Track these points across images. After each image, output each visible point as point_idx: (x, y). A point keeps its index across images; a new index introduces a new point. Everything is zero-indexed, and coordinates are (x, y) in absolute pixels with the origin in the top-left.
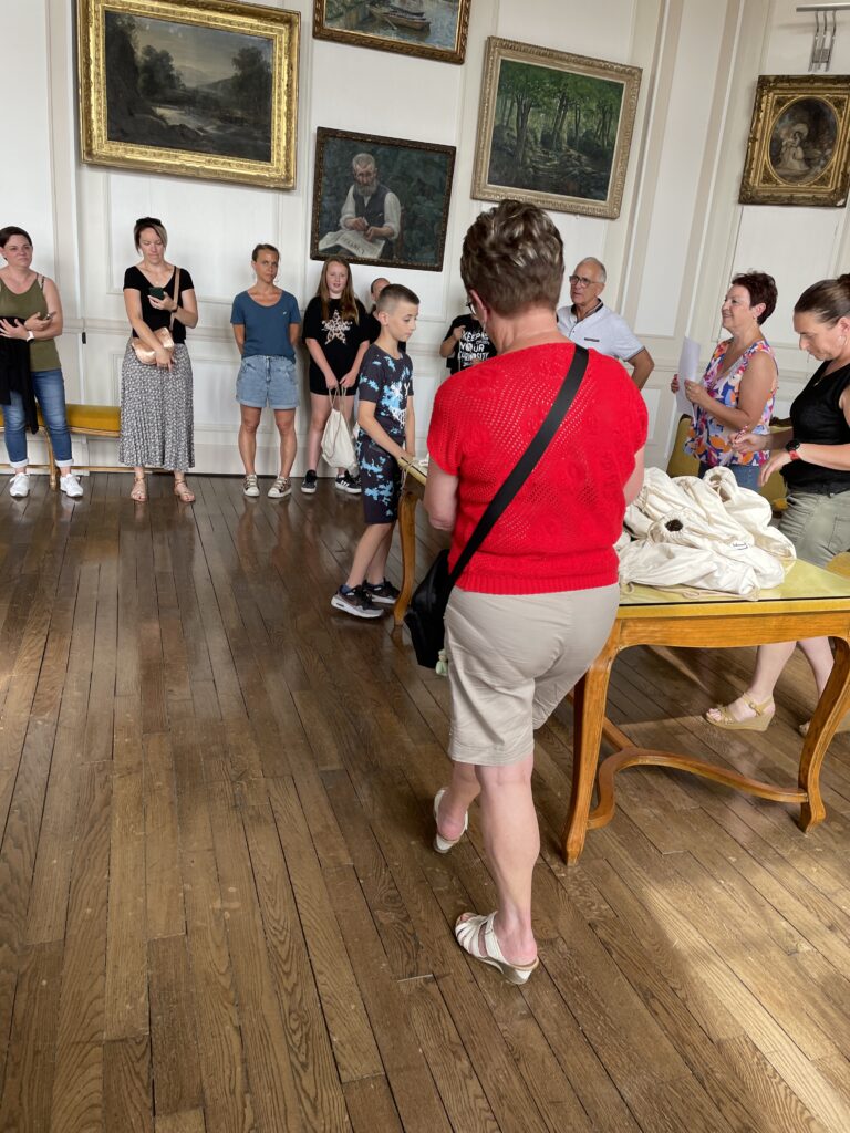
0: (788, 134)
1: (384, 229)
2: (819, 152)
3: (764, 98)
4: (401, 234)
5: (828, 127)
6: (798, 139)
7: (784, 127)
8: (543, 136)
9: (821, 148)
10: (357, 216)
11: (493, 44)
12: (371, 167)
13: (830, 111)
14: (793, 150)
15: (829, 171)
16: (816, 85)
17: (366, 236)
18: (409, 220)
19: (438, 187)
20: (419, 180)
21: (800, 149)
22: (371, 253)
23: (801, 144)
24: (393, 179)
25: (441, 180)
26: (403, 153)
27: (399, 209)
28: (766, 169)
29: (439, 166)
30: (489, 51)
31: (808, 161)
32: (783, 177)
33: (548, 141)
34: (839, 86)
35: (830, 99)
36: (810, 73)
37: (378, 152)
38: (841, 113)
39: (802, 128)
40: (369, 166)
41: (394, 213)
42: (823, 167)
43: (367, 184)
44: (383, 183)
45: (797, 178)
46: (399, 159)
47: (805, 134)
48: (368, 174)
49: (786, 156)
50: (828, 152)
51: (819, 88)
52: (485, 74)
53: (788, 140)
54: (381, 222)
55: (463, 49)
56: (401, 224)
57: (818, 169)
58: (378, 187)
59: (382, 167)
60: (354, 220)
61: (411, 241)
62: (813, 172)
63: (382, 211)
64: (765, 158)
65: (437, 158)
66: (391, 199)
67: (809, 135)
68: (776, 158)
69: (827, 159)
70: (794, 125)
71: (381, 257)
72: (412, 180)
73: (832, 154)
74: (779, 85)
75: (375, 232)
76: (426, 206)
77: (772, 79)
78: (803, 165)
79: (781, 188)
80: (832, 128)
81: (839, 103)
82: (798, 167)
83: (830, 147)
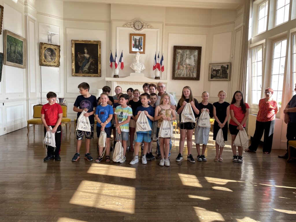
0: (47, 53)
2: (53, 58)
3: (42, 47)
8: (14, 51)
13: (54, 51)
15: (56, 61)
23: (50, 56)
31: (51, 59)
32: (47, 61)
34: (55, 46)
35: (54, 49)
36: (50, 44)
38: (56, 51)
39: (49, 53)
45: (50, 62)
50: (55, 58)
53: (47, 55)
67: (51, 54)
68: (46, 58)
77: (43, 43)
79: (48, 63)
80: (55, 53)
81: (56, 49)
82: (50, 60)
83: (55, 57)
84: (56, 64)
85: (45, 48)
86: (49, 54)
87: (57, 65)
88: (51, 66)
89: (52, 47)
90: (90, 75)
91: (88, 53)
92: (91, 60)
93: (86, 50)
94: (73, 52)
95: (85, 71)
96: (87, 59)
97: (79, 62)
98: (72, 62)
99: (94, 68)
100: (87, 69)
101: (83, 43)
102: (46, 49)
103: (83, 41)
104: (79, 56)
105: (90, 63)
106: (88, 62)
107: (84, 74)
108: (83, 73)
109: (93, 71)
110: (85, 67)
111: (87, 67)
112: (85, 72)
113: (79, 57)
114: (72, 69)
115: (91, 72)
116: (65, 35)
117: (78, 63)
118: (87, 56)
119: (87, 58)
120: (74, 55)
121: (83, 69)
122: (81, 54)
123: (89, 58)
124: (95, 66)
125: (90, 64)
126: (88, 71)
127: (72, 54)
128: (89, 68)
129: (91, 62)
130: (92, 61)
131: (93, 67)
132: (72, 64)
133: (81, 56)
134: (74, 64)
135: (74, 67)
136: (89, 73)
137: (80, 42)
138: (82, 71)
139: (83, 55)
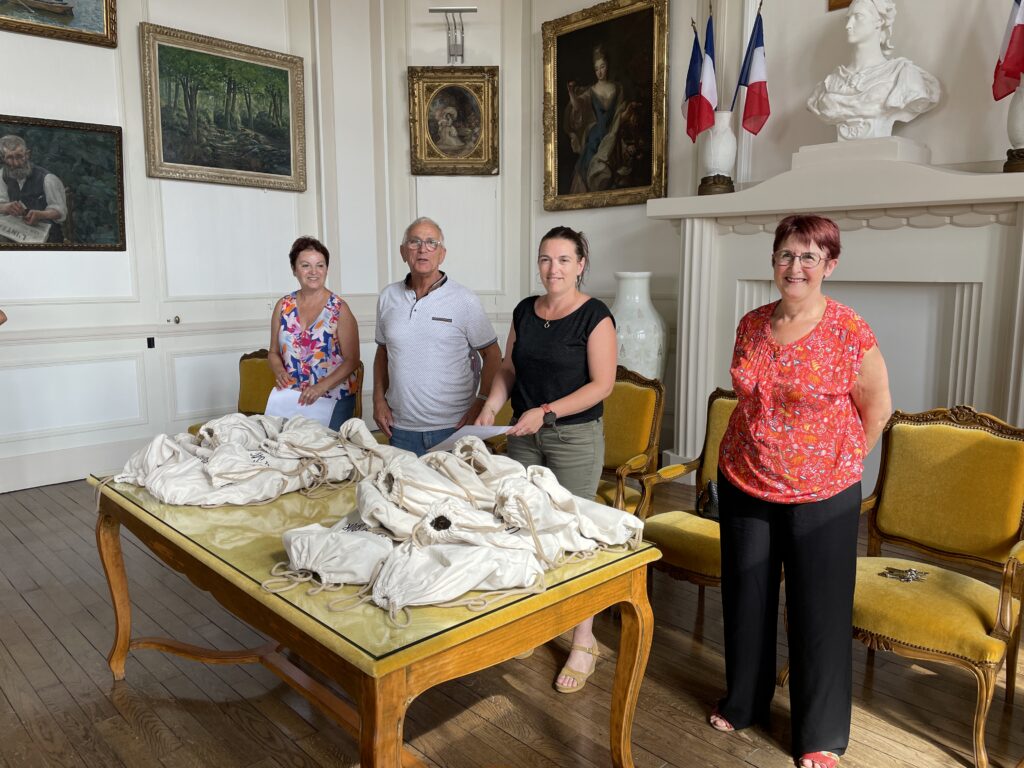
0: (441, 115)
1: (48, 212)
2: (469, 131)
3: (416, 86)
4: (69, 215)
5: (472, 109)
6: (451, 120)
7: (437, 110)
8: (215, 117)
9: (469, 127)
10: (11, 201)
11: (145, 30)
12: (22, 148)
14: (448, 129)
15: (481, 145)
16: (457, 74)
17: (26, 220)
18: (76, 200)
19: (106, 166)
20: (83, 160)
21: (453, 128)
22: (35, 238)
23: (453, 124)
24: (50, 160)
25: (109, 161)
26: (58, 134)
27: (63, 190)
28: (429, 145)
29: (104, 146)
30: (143, 37)
31: (461, 137)
33: (220, 121)
34: (475, 75)
35: (470, 86)
36: (450, 65)
37: (28, 133)
38: (480, 97)
39: (451, 110)
40: (19, 149)
41: (58, 194)
42: (475, 142)
43: (19, 167)
44: (39, 164)
45: (456, 152)
46: (55, 139)
47: (456, 116)
48: (19, 156)
49: (443, 134)
50: (477, 130)
51: (459, 78)
52: (143, 57)
53: (442, 121)
54: (43, 205)
55: (114, 33)
56: (68, 205)
57: (471, 144)
58: (34, 170)
59: (36, 148)
60: (9, 204)
61: (84, 222)
62: (467, 147)
63: (43, 193)
64: (426, 136)
65: (100, 138)
66: (50, 181)
67: (459, 114)
68: (436, 135)
69: (477, 136)
70: (445, 108)
71: (48, 241)
72: (74, 161)
73: (480, 131)
74: (426, 75)
75: (36, 215)
76: (97, 187)
77: (419, 70)
78: (459, 141)
79: (447, 161)
80: (476, 109)
81: (478, 90)
82: (455, 143)
83: (477, 125)
85: (429, 90)
86: (451, 115)
87: (489, 163)
91: (608, 78)
92: (621, 113)
93: (599, 63)
94: (551, 89)
95: (597, 175)
98: (546, 142)
100: (601, 167)
101: (589, 22)
102: (435, 97)
103: (587, 13)
104: (572, 100)
105: (615, 126)
106: (609, 124)
108: (588, 190)
109: (630, 170)
110: (595, 156)
112: (597, 184)
113: (571, 107)
114: (547, 175)
115: (621, 177)
117: (570, 140)
118: (603, 90)
119: (606, 105)
120: (553, 102)
121: (586, 169)
122: (582, 88)
123: (615, 100)
126: (608, 175)
127: (546, 95)
128: (614, 159)
130: (624, 114)
131: (631, 148)
132: (546, 150)
133: (580, 99)
134: (552, 147)
135: (552, 164)
137: (575, 22)
138: (584, 181)
139: (587, 93)
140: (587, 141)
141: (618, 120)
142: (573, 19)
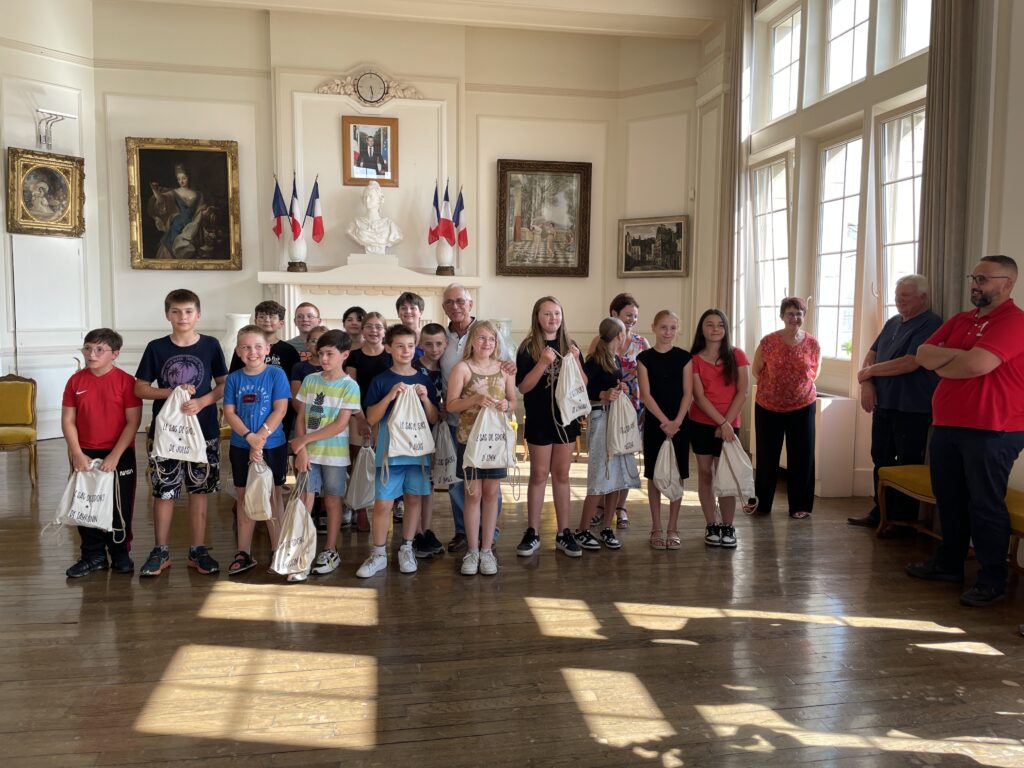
0: (34, 188)
3: (16, 163)
5: (61, 187)
6: (43, 193)
9: (59, 199)
13: (61, 177)
14: (40, 199)
15: (68, 214)
16: (51, 159)
21: (45, 199)
23: (45, 196)
31: (51, 207)
32: (36, 216)
39: (43, 185)
42: (63, 212)
45: (45, 217)
47: (47, 189)
49: (35, 202)
50: (64, 203)
51: (52, 162)
53: (35, 192)
67: (50, 189)
68: (29, 203)
70: (39, 182)
73: (67, 204)
78: (49, 209)
79: (37, 224)
80: (64, 187)
81: (66, 172)
82: (46, 210)
83: (65, 199)
84: (68, 227)
85: (26, 167)
86: (43, 189)
87: (75, 227)
88: (48, 233)
89: (54, 165)
90: (200, 262)
91: (189, 186)
92: (202, 211)
93: (181, 176)
94: (135, 182)
95: (183, 248)
96: (186, 207)
97: (157, 219)
98: (131, 219)
99: (215, 240)
100: (186, 243)
101: (171, 147)
102: (30, 174)
103: (168, 141)
104: (156, 195)
105: (197, 219)
106: (191, 217)
107: (176, 261)
108: (174, 258)
109: (212, 248)
110: (180, 235)
111: (188, 233)
112: (183, 254)
113: (155, 199)
114: (133, 244)
115: (204, 251)
116: (102, 119)
117: (154, 221)
118: (186, 194)
119: (188, 203)
120: (137, 193)
121: (172, 243)
122: (165, 189)
123: (196, 202)
124: (216, 233)
125: (200, 226)
126: (193, 249)
127: (130, 187)
128: (197, 240)
129: (204, 218)
130: (205, 212)
131: (211, 234)
132: (131, 226)
133: (164, 196)
134: (137, 223)
135: (137, 236)
136: (195, 255)
137: (158, 144)
138: (170, 251)
139: (170, 193)
140: (171, 224)
141: (199, 215)
142: (157, 141)
